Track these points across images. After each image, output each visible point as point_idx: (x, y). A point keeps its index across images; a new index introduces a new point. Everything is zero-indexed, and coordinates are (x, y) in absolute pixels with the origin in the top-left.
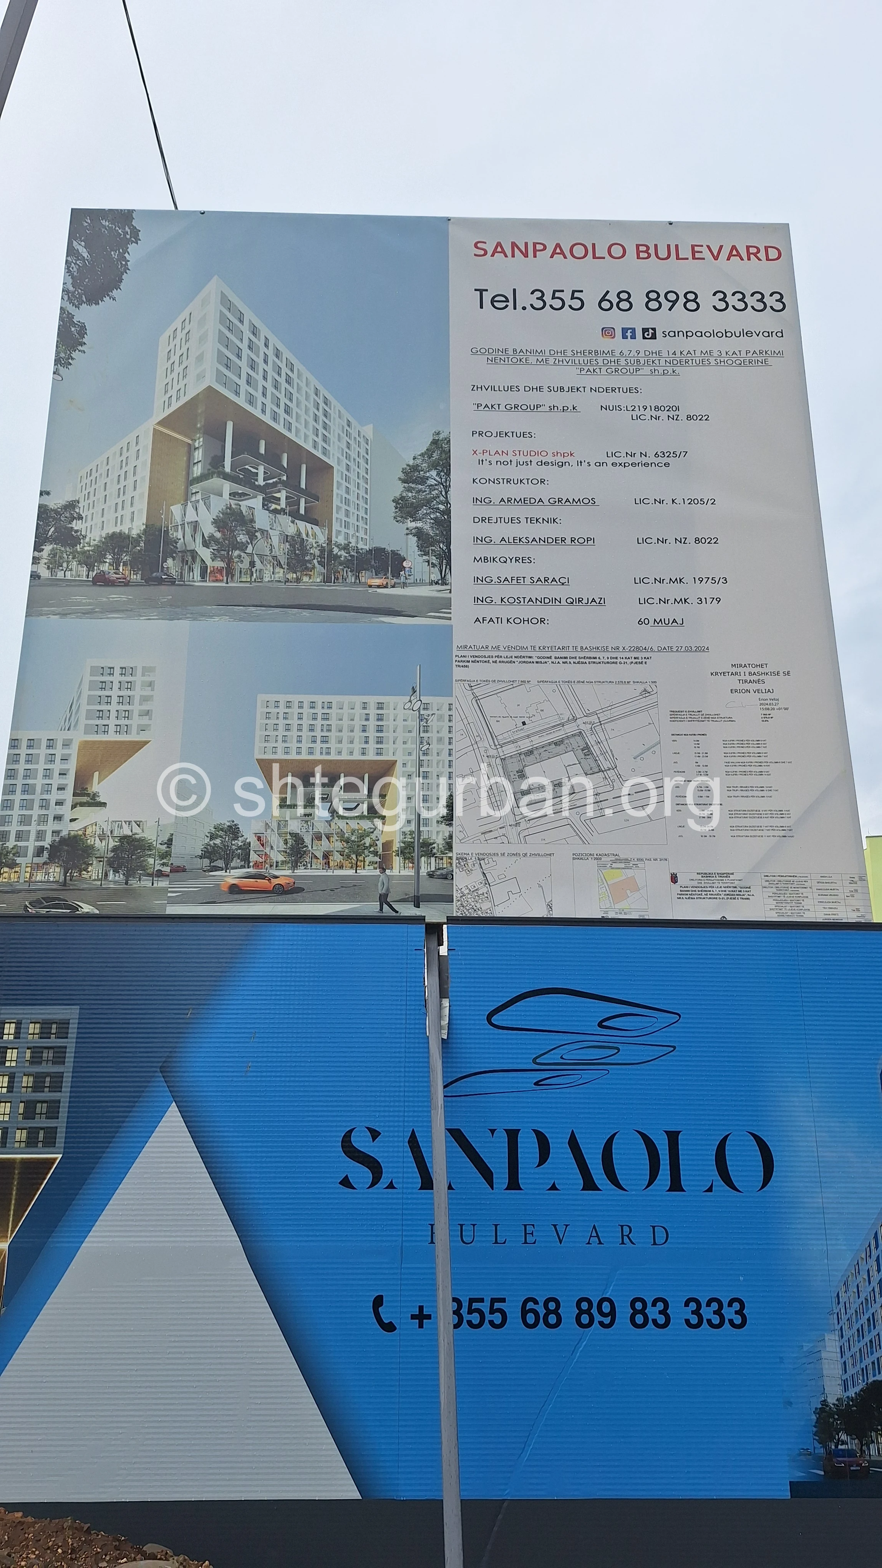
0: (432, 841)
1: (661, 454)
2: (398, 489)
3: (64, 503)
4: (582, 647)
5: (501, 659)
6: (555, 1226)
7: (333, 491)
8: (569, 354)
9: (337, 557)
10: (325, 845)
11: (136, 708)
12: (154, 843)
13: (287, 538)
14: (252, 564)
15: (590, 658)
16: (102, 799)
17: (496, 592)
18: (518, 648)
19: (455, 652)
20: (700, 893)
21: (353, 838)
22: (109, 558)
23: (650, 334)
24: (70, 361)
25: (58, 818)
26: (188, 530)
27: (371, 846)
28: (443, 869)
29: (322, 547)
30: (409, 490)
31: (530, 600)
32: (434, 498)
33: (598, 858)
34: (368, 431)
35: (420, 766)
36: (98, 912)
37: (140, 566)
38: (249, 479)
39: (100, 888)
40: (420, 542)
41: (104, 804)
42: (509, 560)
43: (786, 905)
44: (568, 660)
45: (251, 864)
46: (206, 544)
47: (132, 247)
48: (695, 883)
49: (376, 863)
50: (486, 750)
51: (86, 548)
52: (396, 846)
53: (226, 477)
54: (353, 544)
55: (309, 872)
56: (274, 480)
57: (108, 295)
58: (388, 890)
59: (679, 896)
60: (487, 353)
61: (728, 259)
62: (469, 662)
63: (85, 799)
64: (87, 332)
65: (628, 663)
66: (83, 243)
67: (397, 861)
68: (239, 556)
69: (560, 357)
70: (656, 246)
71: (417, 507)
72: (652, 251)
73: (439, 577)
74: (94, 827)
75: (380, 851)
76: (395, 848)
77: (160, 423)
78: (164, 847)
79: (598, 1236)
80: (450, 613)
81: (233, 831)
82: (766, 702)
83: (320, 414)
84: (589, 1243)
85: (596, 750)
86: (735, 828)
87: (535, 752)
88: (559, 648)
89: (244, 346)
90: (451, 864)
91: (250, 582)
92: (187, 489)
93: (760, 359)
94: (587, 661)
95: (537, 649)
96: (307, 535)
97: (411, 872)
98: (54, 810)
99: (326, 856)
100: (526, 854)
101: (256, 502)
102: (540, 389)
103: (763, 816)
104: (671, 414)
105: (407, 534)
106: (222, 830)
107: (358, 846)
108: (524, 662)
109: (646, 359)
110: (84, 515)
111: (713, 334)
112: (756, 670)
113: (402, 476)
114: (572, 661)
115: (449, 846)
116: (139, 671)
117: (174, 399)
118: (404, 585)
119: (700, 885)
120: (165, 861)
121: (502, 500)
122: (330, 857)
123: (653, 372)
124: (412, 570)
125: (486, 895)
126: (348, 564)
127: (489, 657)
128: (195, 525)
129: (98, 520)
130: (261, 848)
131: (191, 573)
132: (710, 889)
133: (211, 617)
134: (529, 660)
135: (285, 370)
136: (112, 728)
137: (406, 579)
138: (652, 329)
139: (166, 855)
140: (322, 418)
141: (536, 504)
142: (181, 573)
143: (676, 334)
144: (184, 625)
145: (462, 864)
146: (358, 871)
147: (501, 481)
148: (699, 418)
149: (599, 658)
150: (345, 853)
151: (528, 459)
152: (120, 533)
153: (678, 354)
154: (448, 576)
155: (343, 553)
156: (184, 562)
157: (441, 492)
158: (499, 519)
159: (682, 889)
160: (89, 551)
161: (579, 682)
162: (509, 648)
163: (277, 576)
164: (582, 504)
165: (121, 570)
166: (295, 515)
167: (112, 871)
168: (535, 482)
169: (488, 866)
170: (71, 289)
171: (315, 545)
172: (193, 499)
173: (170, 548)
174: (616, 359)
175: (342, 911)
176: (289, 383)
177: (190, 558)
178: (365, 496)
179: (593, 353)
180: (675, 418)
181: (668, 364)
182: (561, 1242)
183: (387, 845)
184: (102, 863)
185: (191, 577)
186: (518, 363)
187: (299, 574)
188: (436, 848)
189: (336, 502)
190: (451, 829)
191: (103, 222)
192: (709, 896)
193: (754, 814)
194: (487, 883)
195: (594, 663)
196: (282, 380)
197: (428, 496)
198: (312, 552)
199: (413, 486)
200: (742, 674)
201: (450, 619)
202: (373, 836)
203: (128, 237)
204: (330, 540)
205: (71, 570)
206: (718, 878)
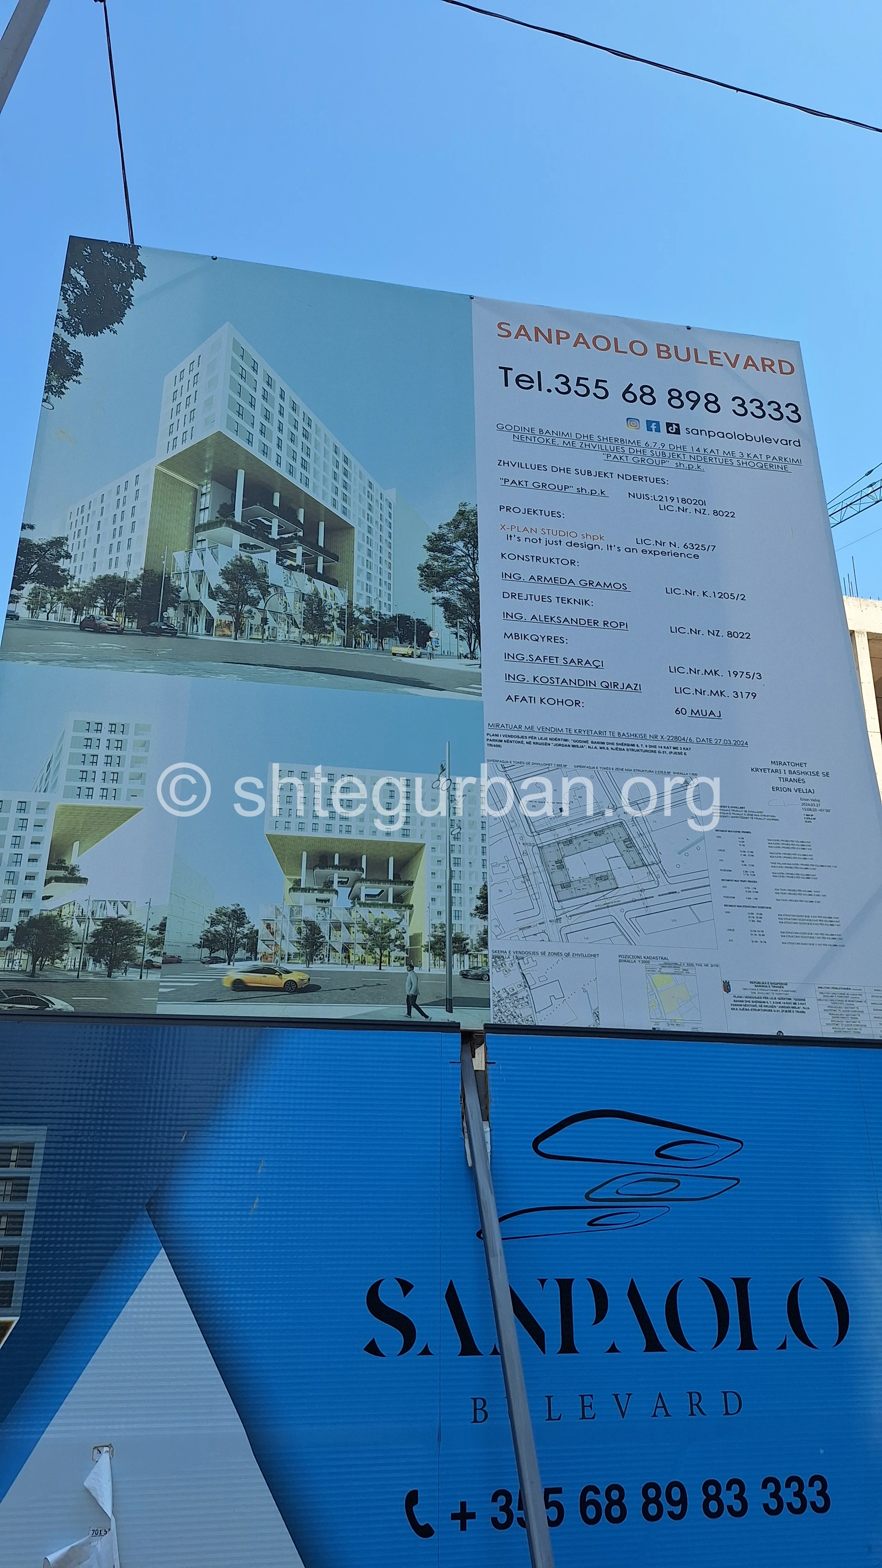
0: (465, 936)
1: (690, 546)
2: (424, 557)
3: (50, 539)
4: (619, 733)
5: (535, 741)
6: (616, 1396)
7: (353, 552)
8: (596, 439)
9: (358, 621)
10: (343, 936)
11: (126, 770)
12: (144, 928)
13: (303, 597)
14: (265, 621)
15: (628, 745)
16: (81, 874)
17: (529, 670)
18: (553, 730)
19: (487, 731)
20: (754, 1004)
21: (376, 929)
22: (100, 602)
23: (674, 429)
24: (63, 390)
25: (28, 895)
26: (193, 581)
27: (397, 939)
28: (478, 968)
29: (342, 609)
30: (435, 559)
31: (564, 681)
32: (461, 570)
33: (647, 960)
34: (391, 495)
35: (451, 851)
36: (72, 1009)
37: (136, 614)
38: (262, 532)
39: (77, 981)
40: (448, 613)
41: (84, 880)
42: (540, 639)
43: (842, 1019)
44: (605, 746)
45: (259, 956)
46: (212, 595)
47: (136, 283)
48: (749, 993)
49: (403, 959)
50: (522, 838)
51: (74, 590)
52: (425, 940)
53: (236, 527)
54: (376, 609)
55: (326, 967)
56: (290, 535)
57: (109, 328)
58: (416, 990)
59: (733, 1007)
60: (513, 430)
61: (745, 368)
62: (501, 741)
63: (61, 873)
64: (84, 362)
65: (668, 752)
66: (82, 272)
67: (426, 957)
68: (250, 612)
69: (587, 442)
70: (676, 347)
71: (444, 577)
72: (672, 351)
73: (469, 652)
74: (72, 906)
75: (407, 946)
76: (424, 943)
77: (161, 464)
78: (155, 933)
79: (664, 1407)
80: (481, 689)
81: (238, 916)
82: (807, 802)
83: (340, 472)
84: (655, 1415)
85: (638, 842)
86: (785, 934)
87: (575, 842)
88: (595, 732)
89: (258, 396)
90: (487, 963)
91: (262, 640)
92: (192, 535)
93: (780, 465)
94: (625, 747)
95: (573, 732)
96: (326, 595)
97: (441, 971)
98: (24, 885)
99: (346, 949)
100: (568, 954)
101: (271, 556)
102: (568, 470)
103: (812, 922)
104: (698, 507)
105: (434, 604)
106: (225, 914)
107: (383, 939)
108: (560, 745)
109: (671, 452)
110: (72, 554)
111: (734, 436)
112: (797, 768)
113: (427, 544)
114: (610, 746)
115: (484, 943)
116: (131, 729)
117: (179, 440)
118: (431, 656)
119: (754, 995)
120: (156, 949)
121: (532, 578)
122: (351, 950)
123: (678, 466)
124: (439, 642)
125: (526, 1000)
126: (371, 629)
127: (522, 737)
128: (201, 575)
129: (89, 560)
130: (271, 937)
131: (195, 626)
132: (764, 1000)
133: (217, 674)
134: (565, 743)
135: (302, 424)
136: (97, 792)
137: (433, 650)
138: (675, 424)
139: (157, 943)
140: (341, 476)
141: (567, 584)
142: (184, 624)
143: (699, 432)
144: (186, 680)
145: (499, 963)
146: (382, 968)
147: (531, 558)
148: (725, 514)
149: (637, 746)
150: (368, 946)
151: (558, 538)
152: (114, 577)
153: (702, 451)
154: (477, 651)
155: (364, 617)
156: (187, 612)
157: (468, 564)
158: (529, 596)
159: (735, 999)
160: (77, 593)
161: (617, 769)
162: (543, 729)
163: (291, 635)
164: (613, 588)
165: (114, 617)
166: (313, 574)
167: (91, 961)
168: (565, 562)
169: (527, 966)
170: (67, 316)
171: (334, 607)
172: (199, 547)
173: (172, 597)
174: (642, 449)
175: (365, 1014)
176: (307, 438)
177: (194, 609)
178: (389, 560)
179: (619, 441)
180: (702, 512)
181: (692, 460)
182: (623, 1415)
183: (414, 939)
184: (80, 950)
185: (195, 630)
186: (545, 442)
187: (316, 635)
188: (470, 944)
189: (357, 564)
190: (485, 923)
191: (105, 254)
192: (763, 1008)
193: (804, 920)
194: (527, 985)
195: (633, 750)
196: (299, 434)
197: (455, 567)
198: (330, 613)
199: (439, 555)
200: (782, 772)
201: (480, 695)
202: (399, 928)
203: (133, 271)
204: (350, 603)
205: (55, 612)
206: (771, 988)
